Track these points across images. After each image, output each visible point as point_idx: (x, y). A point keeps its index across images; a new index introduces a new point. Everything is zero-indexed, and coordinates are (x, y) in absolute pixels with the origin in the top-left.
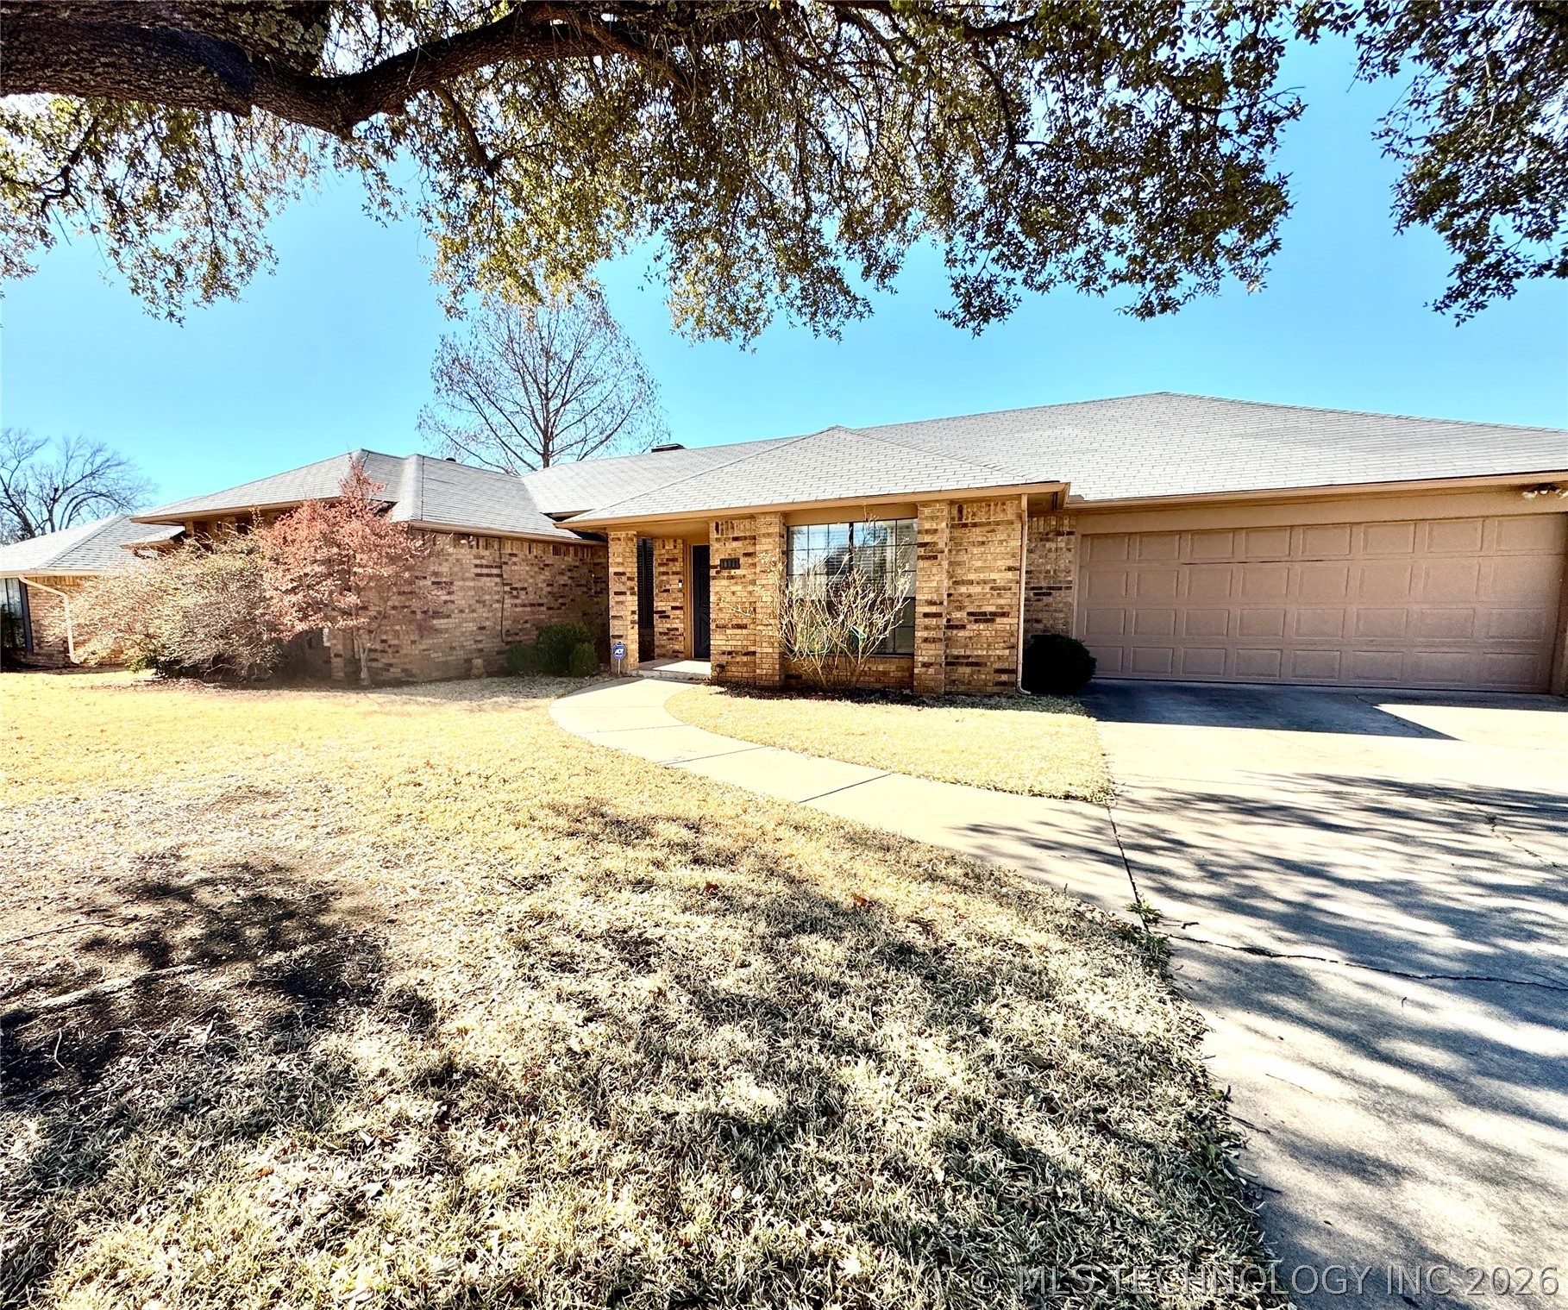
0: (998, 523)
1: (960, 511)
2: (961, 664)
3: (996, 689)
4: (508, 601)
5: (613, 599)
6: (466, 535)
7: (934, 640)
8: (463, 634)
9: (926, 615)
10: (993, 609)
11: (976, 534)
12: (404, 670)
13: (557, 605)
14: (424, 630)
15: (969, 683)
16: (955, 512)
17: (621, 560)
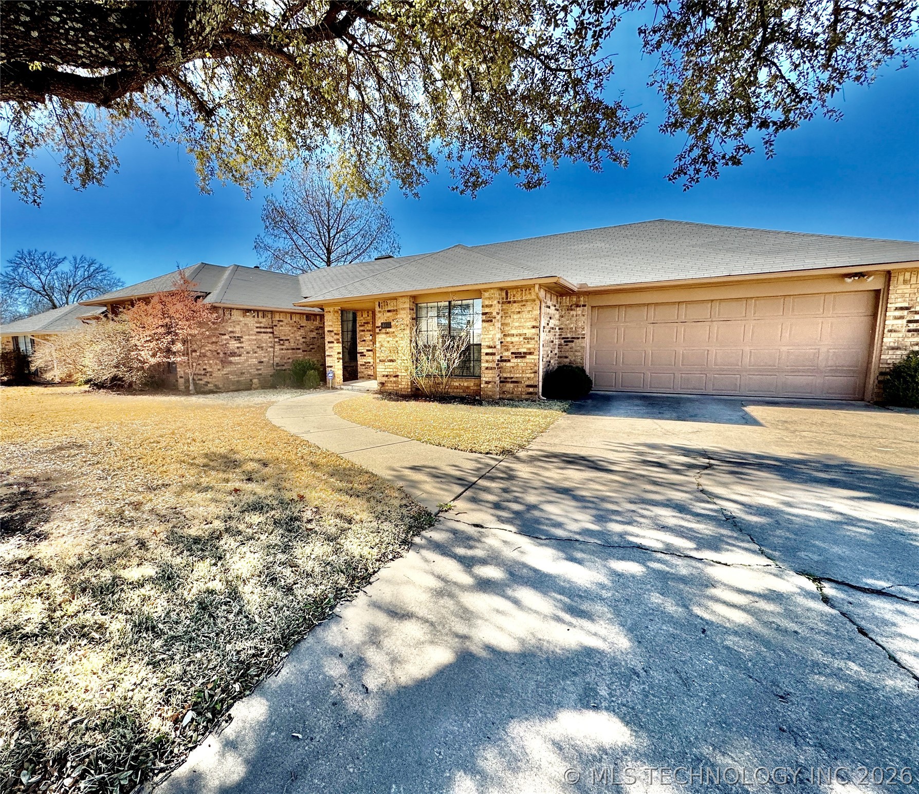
0: (527, 301)
1: (507, 294)
2: (508, 382)
3: (527, 396)
4: (277, 347)
5: (327, 346)
6: (249, 311)
7: (491, 369)
8: (250, 365)
9: (487, 354)
10: (525, 350)
11: (515, 307)
12: (215, 385)
13: (308, 349)
14: (224, 363)
15: (513, 393)
16: (504, 294)
17: (332, 323)
